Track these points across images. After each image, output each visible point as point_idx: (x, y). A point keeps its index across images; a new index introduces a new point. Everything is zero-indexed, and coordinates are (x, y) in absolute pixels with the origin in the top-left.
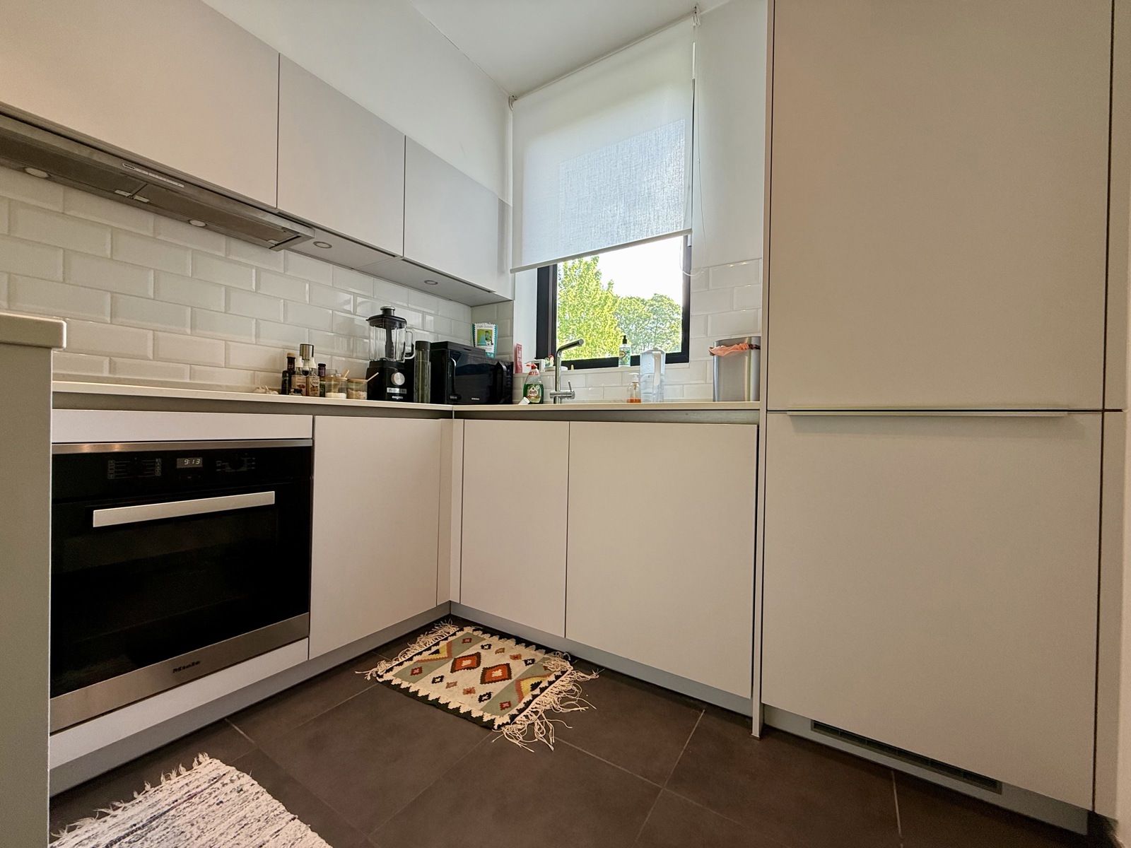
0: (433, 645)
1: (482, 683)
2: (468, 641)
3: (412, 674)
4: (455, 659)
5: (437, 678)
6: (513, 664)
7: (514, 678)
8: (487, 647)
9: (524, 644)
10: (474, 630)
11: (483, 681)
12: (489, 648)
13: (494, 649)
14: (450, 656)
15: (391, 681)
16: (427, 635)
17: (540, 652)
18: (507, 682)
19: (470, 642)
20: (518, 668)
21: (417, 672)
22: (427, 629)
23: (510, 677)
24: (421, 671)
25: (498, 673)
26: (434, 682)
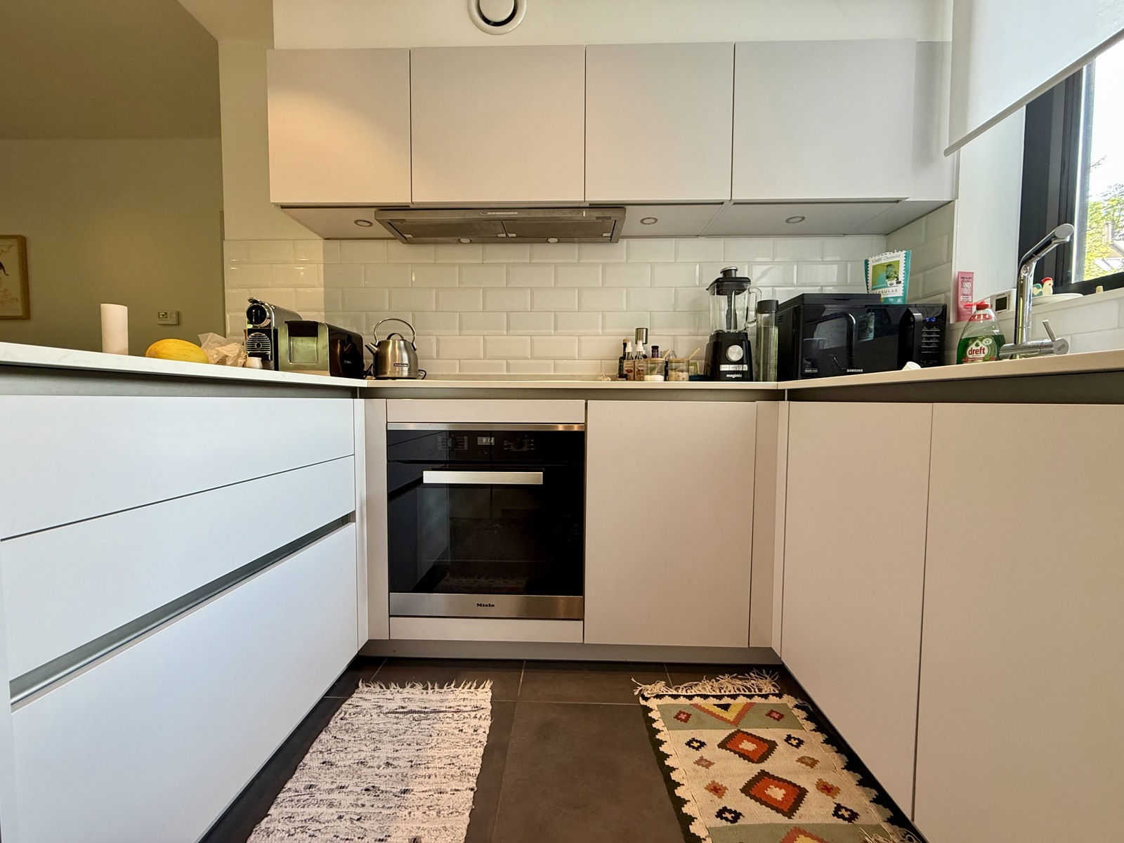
0: (728, 696)
1: (743, 791)
2: (777, 716)
3: (677, 717)
4: (739, 731)
5: (697, 741)
6: (813, 796)
7: (797, 820)
8: (795, 743)
9: (859, 777)
10: (797, 706)
11: (747, 790)
12: (798, 746)
13: (803, 751)
14: (735, 722)
15: (651, 710)
16: (734, 677)
17: (878, 811)
18: (780, 819)
19: (778, 720)
20: (816, 810)
21: (683, 718)
22: (739, 670)
23: (789, 814)
24: (686, 721)
25: (778, 793)
26: (689, 744)
